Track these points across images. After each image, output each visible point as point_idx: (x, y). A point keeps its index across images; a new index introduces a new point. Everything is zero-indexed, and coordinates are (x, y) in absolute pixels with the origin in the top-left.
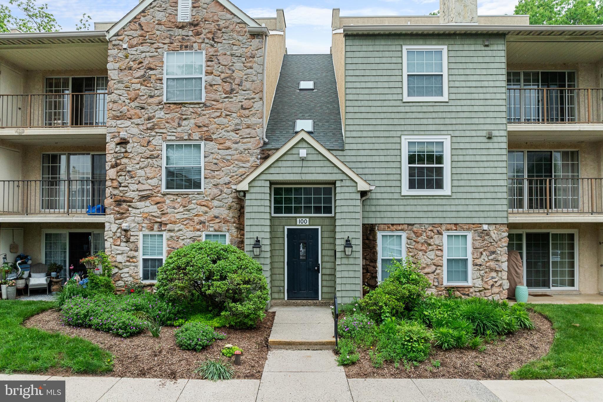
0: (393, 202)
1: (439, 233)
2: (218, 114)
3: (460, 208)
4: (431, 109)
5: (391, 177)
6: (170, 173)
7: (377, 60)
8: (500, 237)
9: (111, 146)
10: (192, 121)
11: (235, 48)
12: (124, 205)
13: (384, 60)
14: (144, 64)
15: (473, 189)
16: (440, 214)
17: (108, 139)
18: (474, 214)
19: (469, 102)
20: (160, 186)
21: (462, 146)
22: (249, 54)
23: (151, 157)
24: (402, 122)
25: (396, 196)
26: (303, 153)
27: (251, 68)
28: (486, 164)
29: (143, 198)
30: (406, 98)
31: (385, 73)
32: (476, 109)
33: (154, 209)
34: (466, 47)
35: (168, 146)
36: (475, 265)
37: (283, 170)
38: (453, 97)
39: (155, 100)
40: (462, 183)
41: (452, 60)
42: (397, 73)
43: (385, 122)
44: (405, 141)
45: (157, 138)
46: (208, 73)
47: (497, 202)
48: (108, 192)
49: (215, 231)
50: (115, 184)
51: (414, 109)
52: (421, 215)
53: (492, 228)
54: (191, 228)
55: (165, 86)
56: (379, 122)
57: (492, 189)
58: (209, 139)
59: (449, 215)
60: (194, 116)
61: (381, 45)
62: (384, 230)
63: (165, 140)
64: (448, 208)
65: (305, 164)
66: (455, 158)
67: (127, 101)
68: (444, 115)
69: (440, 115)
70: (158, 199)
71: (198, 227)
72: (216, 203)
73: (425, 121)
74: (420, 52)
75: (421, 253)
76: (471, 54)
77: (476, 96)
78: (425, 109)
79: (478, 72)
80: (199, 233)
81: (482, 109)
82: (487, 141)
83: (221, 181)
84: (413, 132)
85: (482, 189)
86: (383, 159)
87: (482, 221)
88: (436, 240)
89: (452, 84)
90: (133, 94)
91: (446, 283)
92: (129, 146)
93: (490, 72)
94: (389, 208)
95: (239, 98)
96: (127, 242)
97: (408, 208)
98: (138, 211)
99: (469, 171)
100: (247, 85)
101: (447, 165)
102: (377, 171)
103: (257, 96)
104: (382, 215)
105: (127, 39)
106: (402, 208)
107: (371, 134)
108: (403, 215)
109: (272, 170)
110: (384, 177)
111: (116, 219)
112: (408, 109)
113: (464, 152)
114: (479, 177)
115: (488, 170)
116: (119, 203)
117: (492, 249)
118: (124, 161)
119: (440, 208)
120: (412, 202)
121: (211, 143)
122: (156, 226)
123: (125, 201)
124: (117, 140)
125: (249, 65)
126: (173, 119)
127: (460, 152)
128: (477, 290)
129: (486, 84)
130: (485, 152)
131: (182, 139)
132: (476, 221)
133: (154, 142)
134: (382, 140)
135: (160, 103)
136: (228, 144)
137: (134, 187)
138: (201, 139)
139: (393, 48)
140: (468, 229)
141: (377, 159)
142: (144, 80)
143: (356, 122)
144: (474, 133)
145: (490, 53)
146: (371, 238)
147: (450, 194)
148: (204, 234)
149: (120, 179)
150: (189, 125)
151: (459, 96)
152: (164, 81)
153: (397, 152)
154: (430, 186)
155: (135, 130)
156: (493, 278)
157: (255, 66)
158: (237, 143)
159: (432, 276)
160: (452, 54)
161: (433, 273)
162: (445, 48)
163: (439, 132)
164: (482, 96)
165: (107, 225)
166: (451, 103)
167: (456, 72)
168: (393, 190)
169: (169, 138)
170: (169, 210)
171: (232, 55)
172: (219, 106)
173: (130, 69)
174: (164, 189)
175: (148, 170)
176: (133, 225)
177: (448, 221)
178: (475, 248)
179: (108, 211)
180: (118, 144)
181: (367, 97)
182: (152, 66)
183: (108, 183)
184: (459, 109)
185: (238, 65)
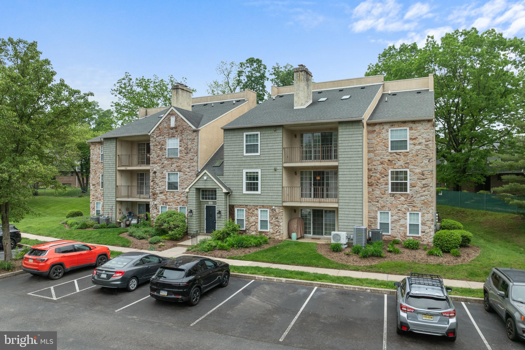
0: (240, 196)
1: (257, 209)
2: (183, 162)
3: (264, 199)
4: (254, 158)
5: (239, 186)
6: (169, 184)
7: (235, 139)
8: (280, 212)
9: (151, 174)
10: (175, 164)
11: (188, 136)
12: (155, 196)
13: (237, 139)
14: (161, 143)
15: (269, 192)
16: (257, 202)
17: (151, 171)
18: (269, 202)
19: (268, 155)
20: (165, 189)
21: (265, 173)
22: (192, 139)
23: (163, 178)
24: (243, 164)
25: (241, 194)
26: (205, 178)
27: (193, 144)
28: (274, 181)
29: (161, 193)
30: (245, 154)
31: (237, 144)
32: (270, 158)
33: (164, 197)
34: (267, 132)
35: (168, 174)
36: (270, 223)
37: (200, 184)
38: (262, 153)
39: (164, 157)
40: (265, 189)
41: (262, 138)
42: (242, 144)
43: (238, 164)
44: (245, 171)
45: (165, 171)
46: (180, 146)
47: (278, 197)
48: (151, 190)
49: (183, 206)
50: (153, 188)
51: (248, 159)
52: (250, 201)
53: (276, 208)
54: (175, 205)
55: (167, 151)
56: (235, 164)
57: (276, 192)
58: (180, 171)
59: (260, 202)
60: (176, 163)
61: (236, 133)
62: (237, 207)
63: (167, 171)
64: (260, 199)
65: (206, 182)
66: (263, 179)
67: (156, 157)
68: (259, 161)
69: (257, 161)
70: (165, 193)
71: (177, 204)
72: (182, 195)
73: (252, 164)
74: (250, 135)
75: (250, 217)
76: (269, 135)
77: (271, 153)
78: (252, 158)
79: (272, 142)
80: (177, 206)
81: (273, 158)
82: (274, 171)
83: (184, 187)
84: (247, 168)
85: (272, 192)
86: (237, 179)
87: (272, 205)
88: (256, 212)
89: (261, 148)
90: (157, 154)
91: (259, 230)
92: (157, 174)
93: (276, 142)
94: (239, 199)
95: (190, 155)
96: (156, 209)
97: (245, 199)
98: (159, 198)
99: (268, 184)
100: (192, 150)
101: (259, 182)
102: (234, 184)
103: (195, 155)
104: (236, 201)
105: (155, 134)
106: (243, 199)
107: (233, 169)
108: (243, 201)
109: (196, 184)
110: (237, 186)
111: (153, 200)
112: (245, 159)
113: (266, 176)
114: (271, 186)
115: (275, 184)
116: (154, 194)
117: (276, 216)
118: (155, 179)
119: (257, 199)
120: (247, 196)
121: (181, 173)
122: (165, 203)
123: (156, 194)
124: (153, 172)
125: (193, 143)
126: (169, 164)
127: (264, 176)
128: (270, 233)
129: (274, 147)
130: (273, 176)
131: (172, 171)
132: (270, 205)
133: (164, 172)
134: (236, 171)
135: (165, 158)
136: (186, 173)
137: (158, 189)
138: (178, 171)
139: (241, 134)
140: (268, 208)
141: (234, 179)
142: (161, 149)
143: (228, 164)
144: (270, 168)
145: (276, 134)
146: (233, 210)
147: (260, 193)
148: (179, 207)
149: (154, 186)
150: (174, 166)
151: (264, 153)
152: (167, 150)
153: (241, 176)
154: (254, 190)
155: (158, 168)
156: (277, 229)
157: (195, 143)
158: (189, 173)
159: (254, 227)
160: (262, 135)
161: (255, 225)
162: (259, 133)
163: (256, 168)
164: (273, 152)
165: (150, 202)
166: (261, 156)
167: (263, 143)
168: (240, 191)
169: (168, 171)
170: (169, 198)
171: (187, 139)
172: (184, 159)
173: (157, 145)
174: (167, 190)
175: (162, 183)
176: (158, 203)
177: (260, 204)
178: (270, 216)
179: (151, 198)
180: (153, 173)
181: (231, 154)
182: (163, 144)
183: (151, 187)
184: (264, 158)
185: (189, 143)
